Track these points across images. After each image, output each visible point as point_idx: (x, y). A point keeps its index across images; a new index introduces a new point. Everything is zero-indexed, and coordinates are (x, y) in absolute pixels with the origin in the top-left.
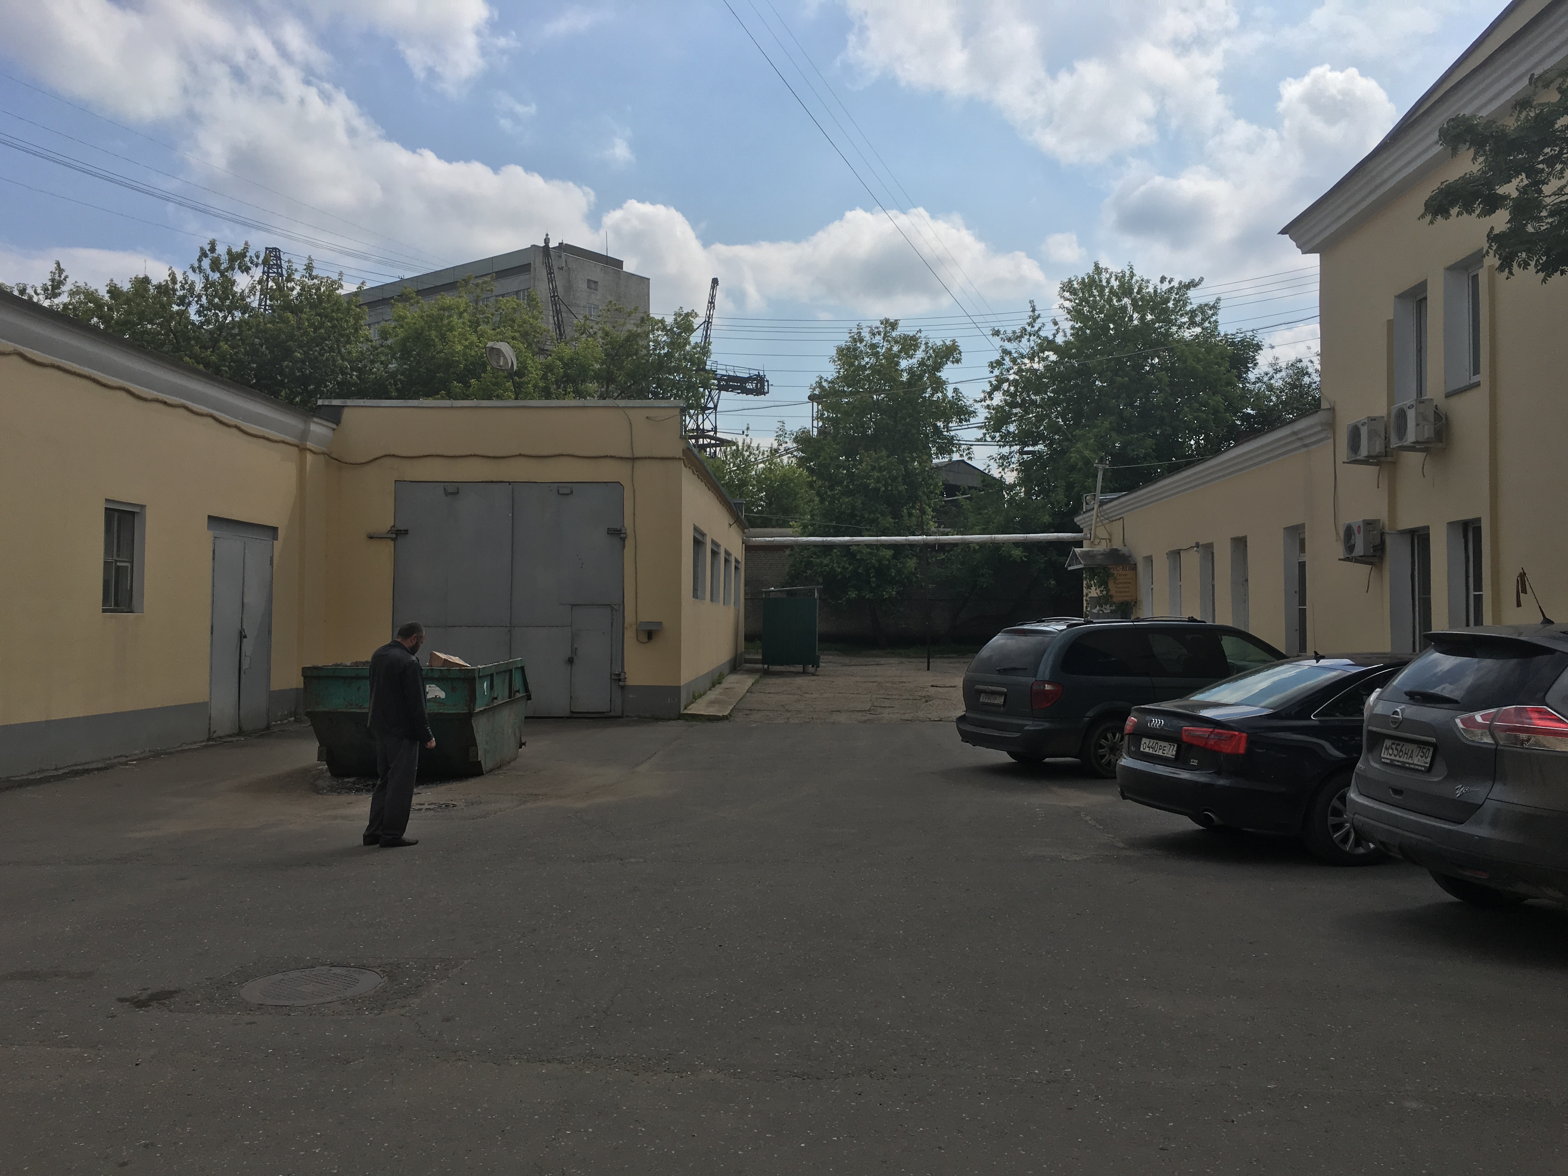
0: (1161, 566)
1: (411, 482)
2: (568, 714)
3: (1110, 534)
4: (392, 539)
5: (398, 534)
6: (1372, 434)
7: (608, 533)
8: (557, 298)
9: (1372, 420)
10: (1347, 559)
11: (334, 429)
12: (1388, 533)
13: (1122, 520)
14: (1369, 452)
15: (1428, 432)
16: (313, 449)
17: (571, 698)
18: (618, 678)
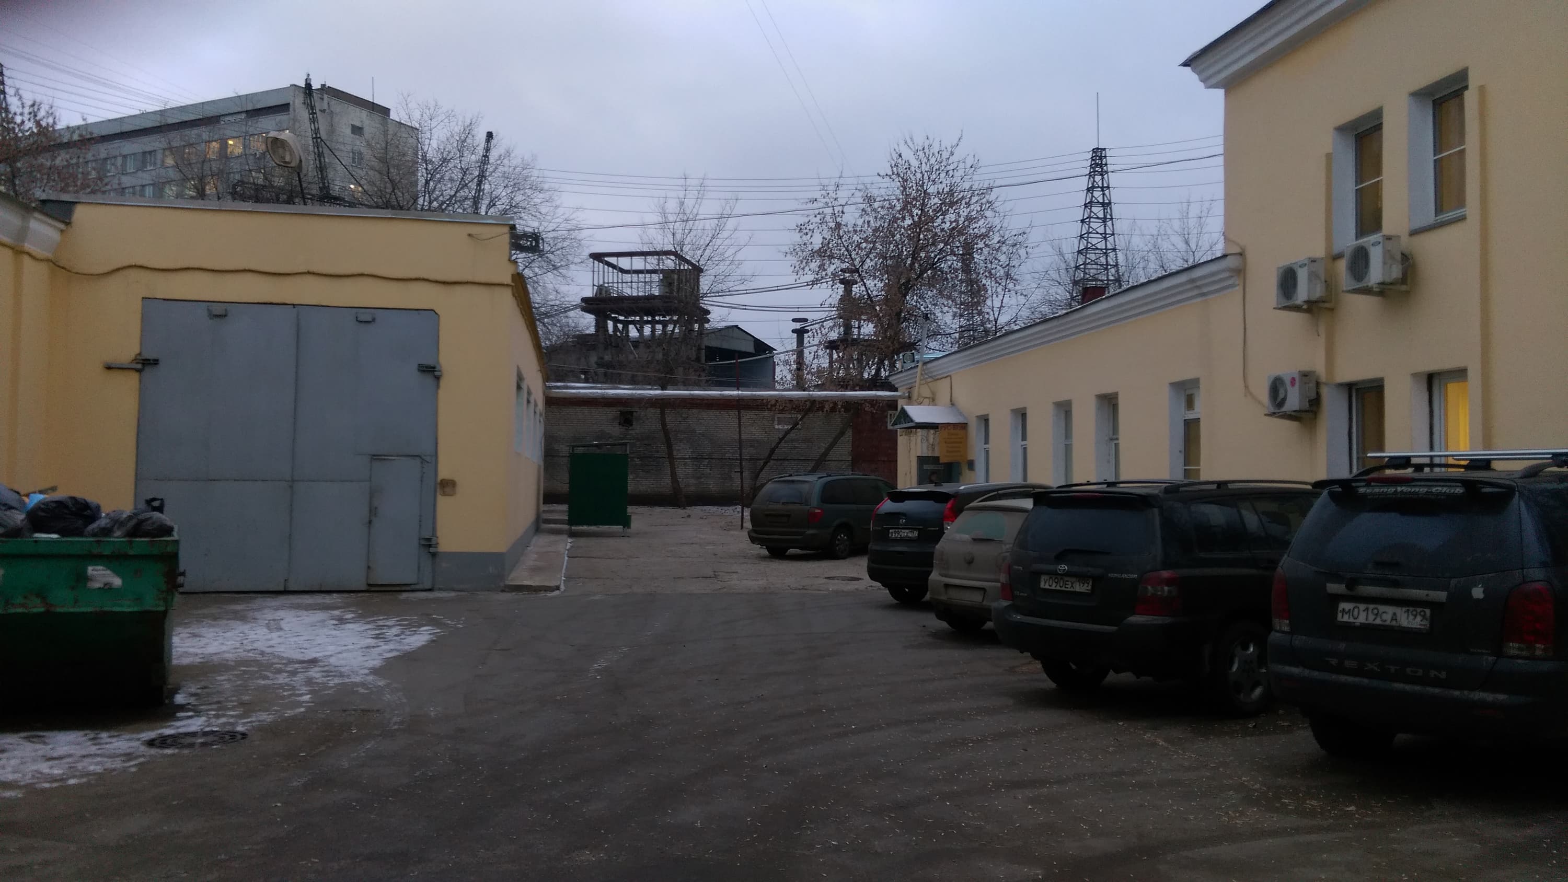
0: (1002, 426)
1: (164, 299)
2: (364, 588)
3: (933, 393)
4: (137, 370)
5: (145, 364)
6: (1313, 276)
7: (419, 370)
8: (319, 140)
9: (1312, 261)
10: (1272, 414)
11: (62, 231)
12: (1325, 384)
13: (949, 378)
14: (1309, 296)
15: (1396, 272)
16: (34, 254)
17: (369, 567)
18: (428, 544)
